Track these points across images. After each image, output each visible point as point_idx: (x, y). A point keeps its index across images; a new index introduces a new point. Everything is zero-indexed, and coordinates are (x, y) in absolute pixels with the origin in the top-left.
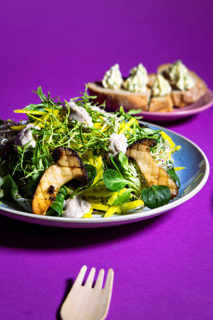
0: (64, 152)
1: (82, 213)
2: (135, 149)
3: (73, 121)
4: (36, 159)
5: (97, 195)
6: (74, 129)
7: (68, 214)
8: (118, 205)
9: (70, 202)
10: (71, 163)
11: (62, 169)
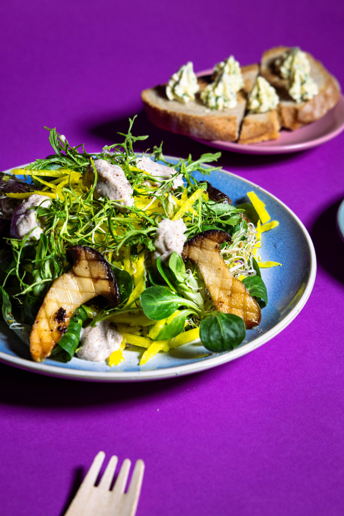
0: (83, 254)
1: (107, 350)
2: (197, 246)
3: (100, 199)
4: (41, 262)
5: (133, 322)
6: (102, 211)
7: (86, 352)
8: (165, 339)
9: (90, 333)
10: (93, 272)
11: (79, 280)
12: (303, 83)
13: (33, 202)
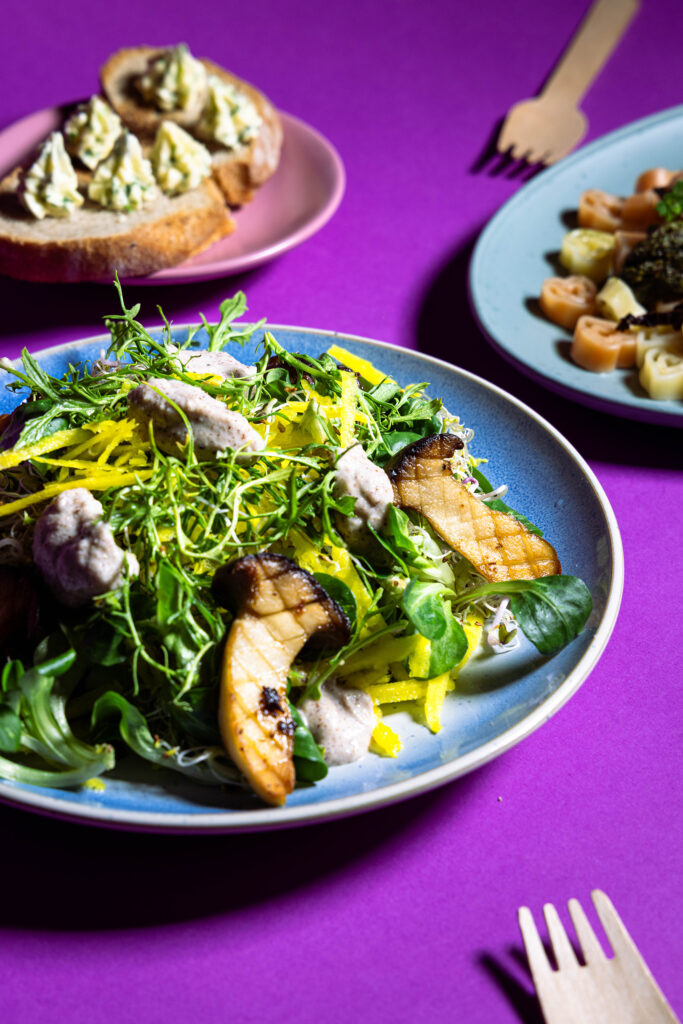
0: (259, 571)
2: (410, 479)
8: (443, 672)
9: (321, 713)
10: (288, 597)
11: (269, 623)
12: (234, 112)
13: (71, 509)
